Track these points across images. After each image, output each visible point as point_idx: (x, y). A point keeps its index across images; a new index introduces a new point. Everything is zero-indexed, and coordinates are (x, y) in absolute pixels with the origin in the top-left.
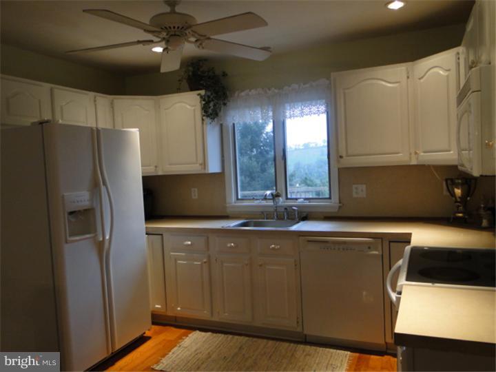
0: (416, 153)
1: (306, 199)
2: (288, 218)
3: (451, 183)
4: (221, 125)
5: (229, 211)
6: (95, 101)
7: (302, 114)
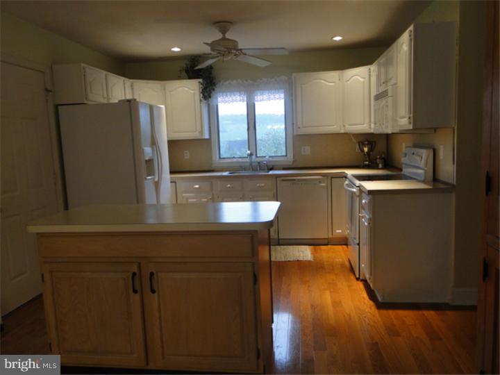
0: (344, 126)
1: (270, 157)
2: (260, 169)
3: (361, 144)
4: (209, 105)
5: (214, 166)
6: (124, 84)
7: (269, 99)
